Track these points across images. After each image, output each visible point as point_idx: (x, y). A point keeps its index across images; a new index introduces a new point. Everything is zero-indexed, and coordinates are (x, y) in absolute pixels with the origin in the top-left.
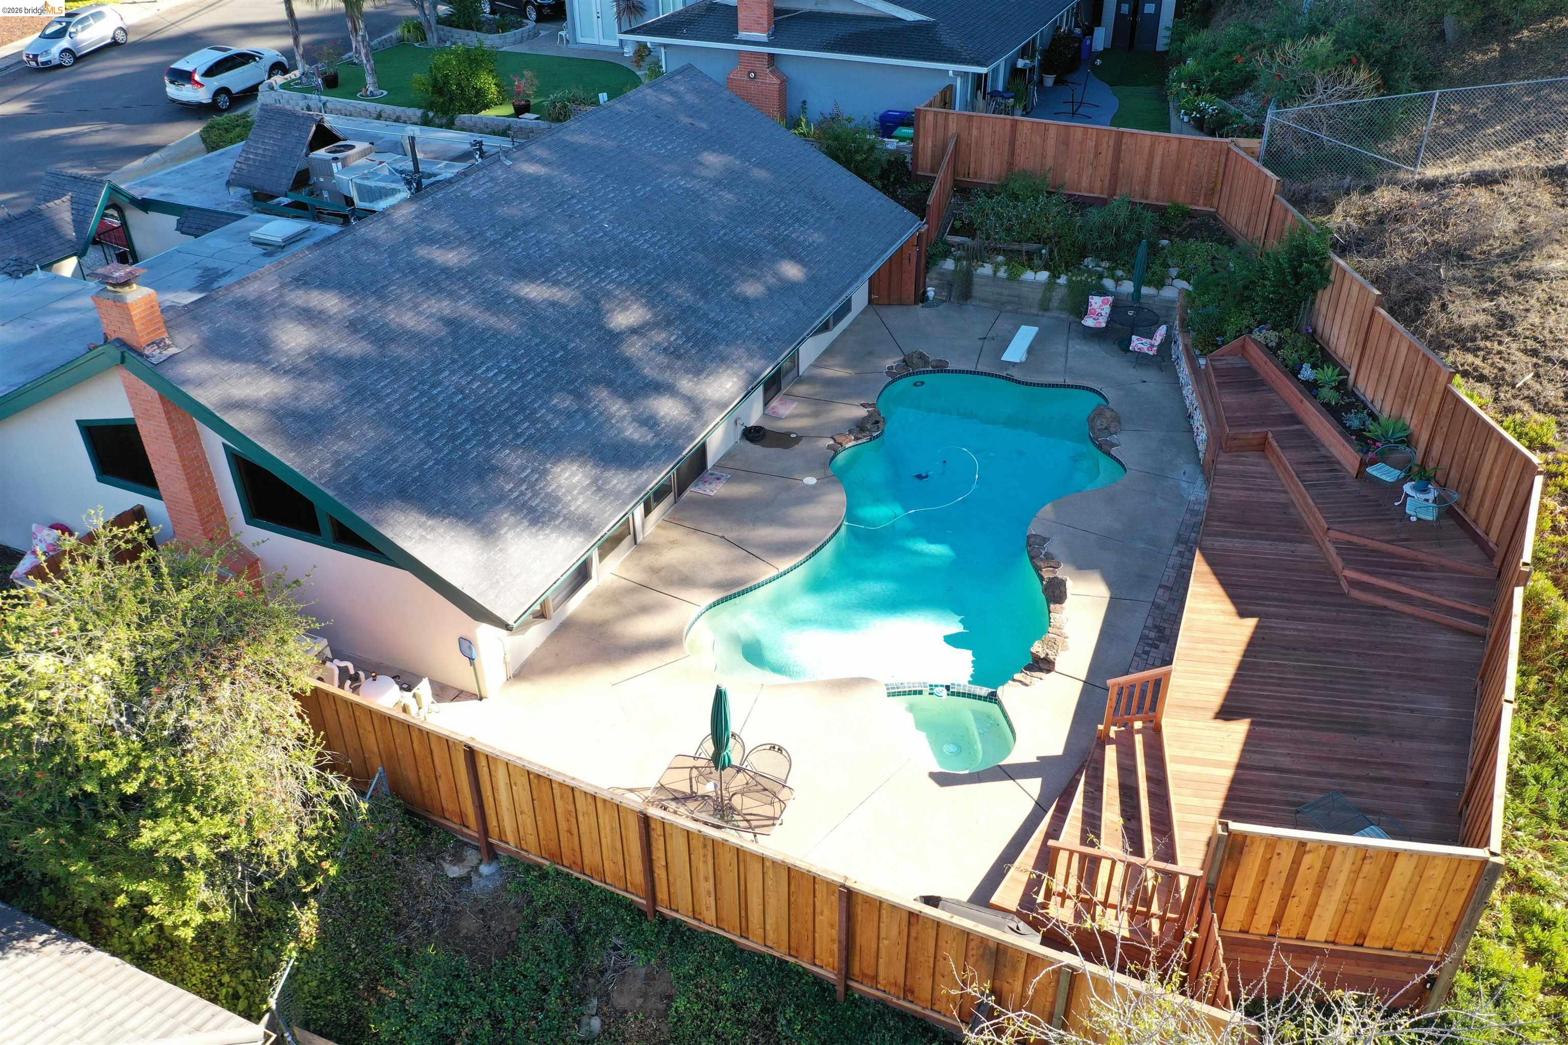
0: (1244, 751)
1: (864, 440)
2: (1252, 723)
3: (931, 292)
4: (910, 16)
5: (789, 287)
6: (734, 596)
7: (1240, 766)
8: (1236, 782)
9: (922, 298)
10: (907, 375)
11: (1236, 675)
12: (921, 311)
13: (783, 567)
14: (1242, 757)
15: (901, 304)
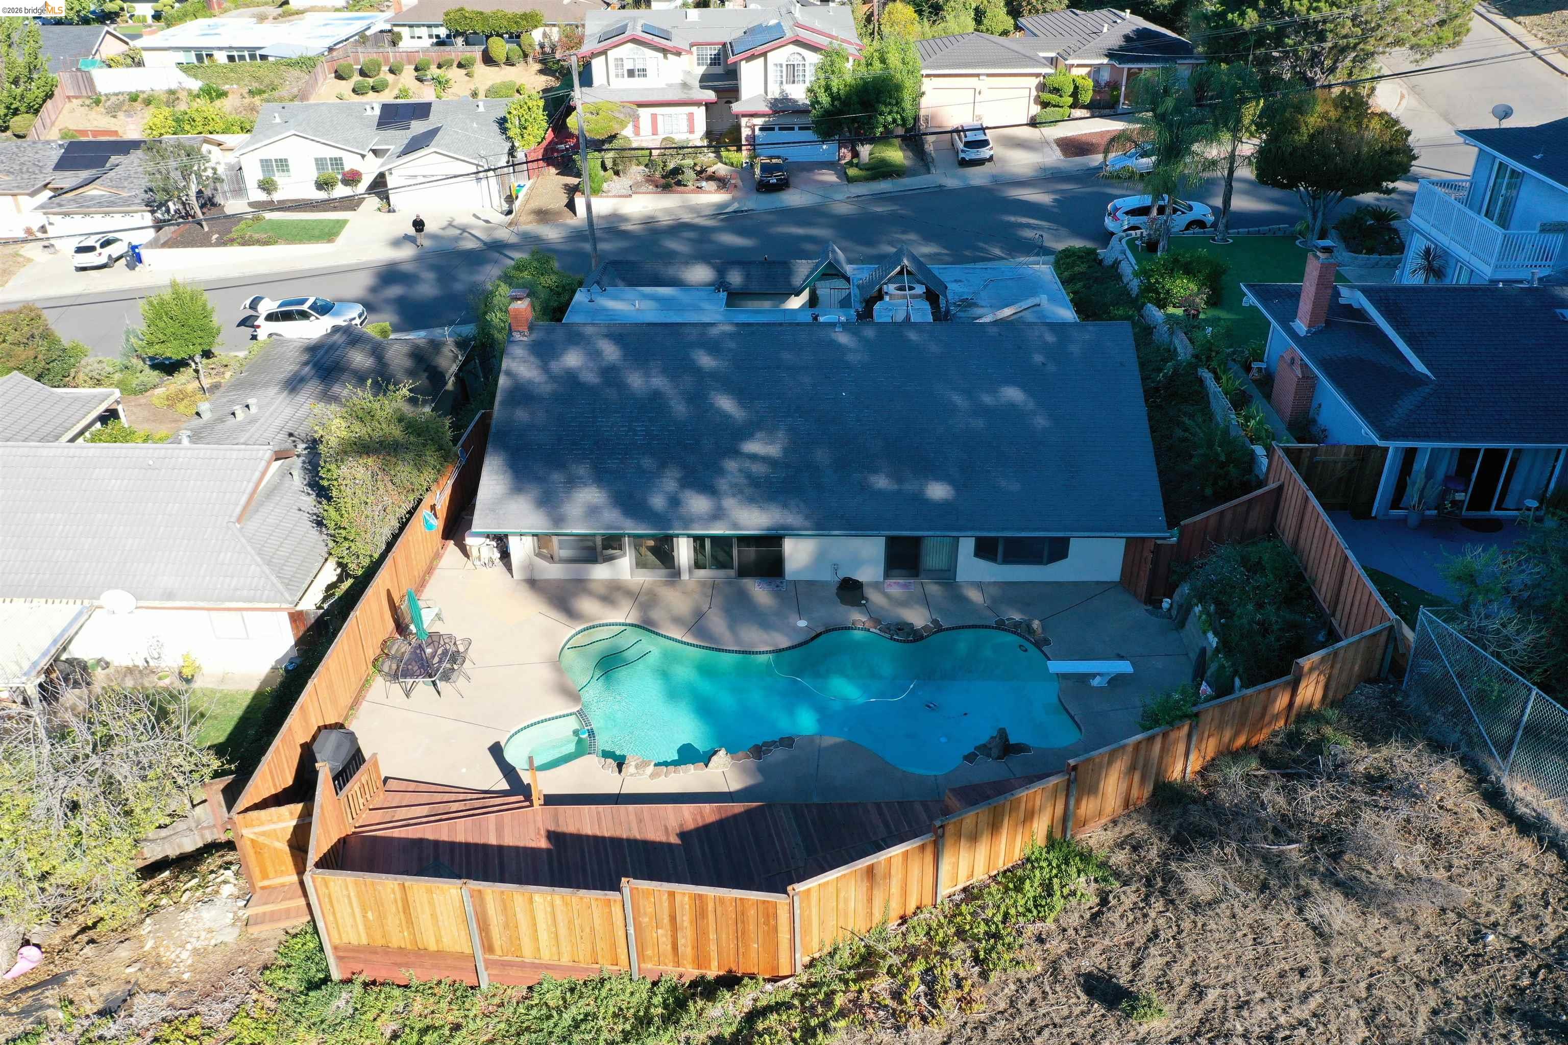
0: (517, 848)
1: (888, 636)
2: (548, 850)
3: (1166, 603)
4: (1419, 366)
5: (919, 499)
6: (644, 628)
7: (500, 848)
8: (485, 847)
9: (1153, 601)
10: (1012, 632)
11: (603, 838)
12: (1140, 611)
13: (684, 639)
14: (509, 847)
15: (1135, 595)
